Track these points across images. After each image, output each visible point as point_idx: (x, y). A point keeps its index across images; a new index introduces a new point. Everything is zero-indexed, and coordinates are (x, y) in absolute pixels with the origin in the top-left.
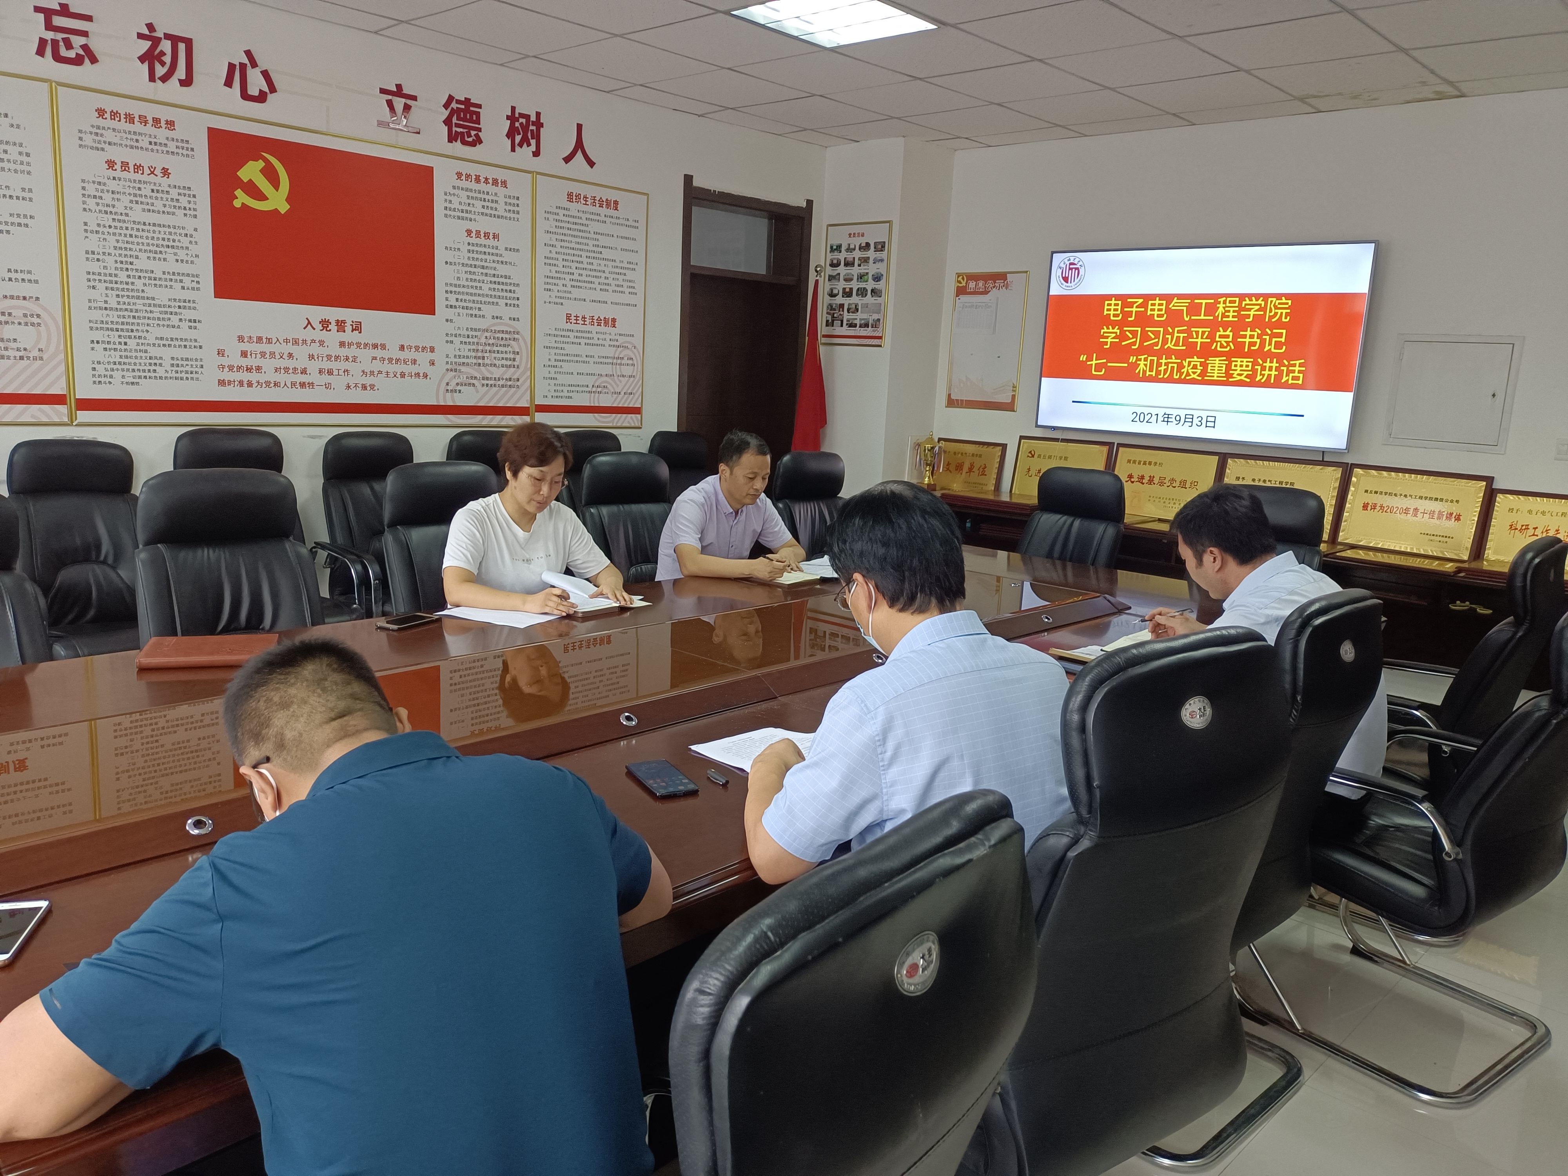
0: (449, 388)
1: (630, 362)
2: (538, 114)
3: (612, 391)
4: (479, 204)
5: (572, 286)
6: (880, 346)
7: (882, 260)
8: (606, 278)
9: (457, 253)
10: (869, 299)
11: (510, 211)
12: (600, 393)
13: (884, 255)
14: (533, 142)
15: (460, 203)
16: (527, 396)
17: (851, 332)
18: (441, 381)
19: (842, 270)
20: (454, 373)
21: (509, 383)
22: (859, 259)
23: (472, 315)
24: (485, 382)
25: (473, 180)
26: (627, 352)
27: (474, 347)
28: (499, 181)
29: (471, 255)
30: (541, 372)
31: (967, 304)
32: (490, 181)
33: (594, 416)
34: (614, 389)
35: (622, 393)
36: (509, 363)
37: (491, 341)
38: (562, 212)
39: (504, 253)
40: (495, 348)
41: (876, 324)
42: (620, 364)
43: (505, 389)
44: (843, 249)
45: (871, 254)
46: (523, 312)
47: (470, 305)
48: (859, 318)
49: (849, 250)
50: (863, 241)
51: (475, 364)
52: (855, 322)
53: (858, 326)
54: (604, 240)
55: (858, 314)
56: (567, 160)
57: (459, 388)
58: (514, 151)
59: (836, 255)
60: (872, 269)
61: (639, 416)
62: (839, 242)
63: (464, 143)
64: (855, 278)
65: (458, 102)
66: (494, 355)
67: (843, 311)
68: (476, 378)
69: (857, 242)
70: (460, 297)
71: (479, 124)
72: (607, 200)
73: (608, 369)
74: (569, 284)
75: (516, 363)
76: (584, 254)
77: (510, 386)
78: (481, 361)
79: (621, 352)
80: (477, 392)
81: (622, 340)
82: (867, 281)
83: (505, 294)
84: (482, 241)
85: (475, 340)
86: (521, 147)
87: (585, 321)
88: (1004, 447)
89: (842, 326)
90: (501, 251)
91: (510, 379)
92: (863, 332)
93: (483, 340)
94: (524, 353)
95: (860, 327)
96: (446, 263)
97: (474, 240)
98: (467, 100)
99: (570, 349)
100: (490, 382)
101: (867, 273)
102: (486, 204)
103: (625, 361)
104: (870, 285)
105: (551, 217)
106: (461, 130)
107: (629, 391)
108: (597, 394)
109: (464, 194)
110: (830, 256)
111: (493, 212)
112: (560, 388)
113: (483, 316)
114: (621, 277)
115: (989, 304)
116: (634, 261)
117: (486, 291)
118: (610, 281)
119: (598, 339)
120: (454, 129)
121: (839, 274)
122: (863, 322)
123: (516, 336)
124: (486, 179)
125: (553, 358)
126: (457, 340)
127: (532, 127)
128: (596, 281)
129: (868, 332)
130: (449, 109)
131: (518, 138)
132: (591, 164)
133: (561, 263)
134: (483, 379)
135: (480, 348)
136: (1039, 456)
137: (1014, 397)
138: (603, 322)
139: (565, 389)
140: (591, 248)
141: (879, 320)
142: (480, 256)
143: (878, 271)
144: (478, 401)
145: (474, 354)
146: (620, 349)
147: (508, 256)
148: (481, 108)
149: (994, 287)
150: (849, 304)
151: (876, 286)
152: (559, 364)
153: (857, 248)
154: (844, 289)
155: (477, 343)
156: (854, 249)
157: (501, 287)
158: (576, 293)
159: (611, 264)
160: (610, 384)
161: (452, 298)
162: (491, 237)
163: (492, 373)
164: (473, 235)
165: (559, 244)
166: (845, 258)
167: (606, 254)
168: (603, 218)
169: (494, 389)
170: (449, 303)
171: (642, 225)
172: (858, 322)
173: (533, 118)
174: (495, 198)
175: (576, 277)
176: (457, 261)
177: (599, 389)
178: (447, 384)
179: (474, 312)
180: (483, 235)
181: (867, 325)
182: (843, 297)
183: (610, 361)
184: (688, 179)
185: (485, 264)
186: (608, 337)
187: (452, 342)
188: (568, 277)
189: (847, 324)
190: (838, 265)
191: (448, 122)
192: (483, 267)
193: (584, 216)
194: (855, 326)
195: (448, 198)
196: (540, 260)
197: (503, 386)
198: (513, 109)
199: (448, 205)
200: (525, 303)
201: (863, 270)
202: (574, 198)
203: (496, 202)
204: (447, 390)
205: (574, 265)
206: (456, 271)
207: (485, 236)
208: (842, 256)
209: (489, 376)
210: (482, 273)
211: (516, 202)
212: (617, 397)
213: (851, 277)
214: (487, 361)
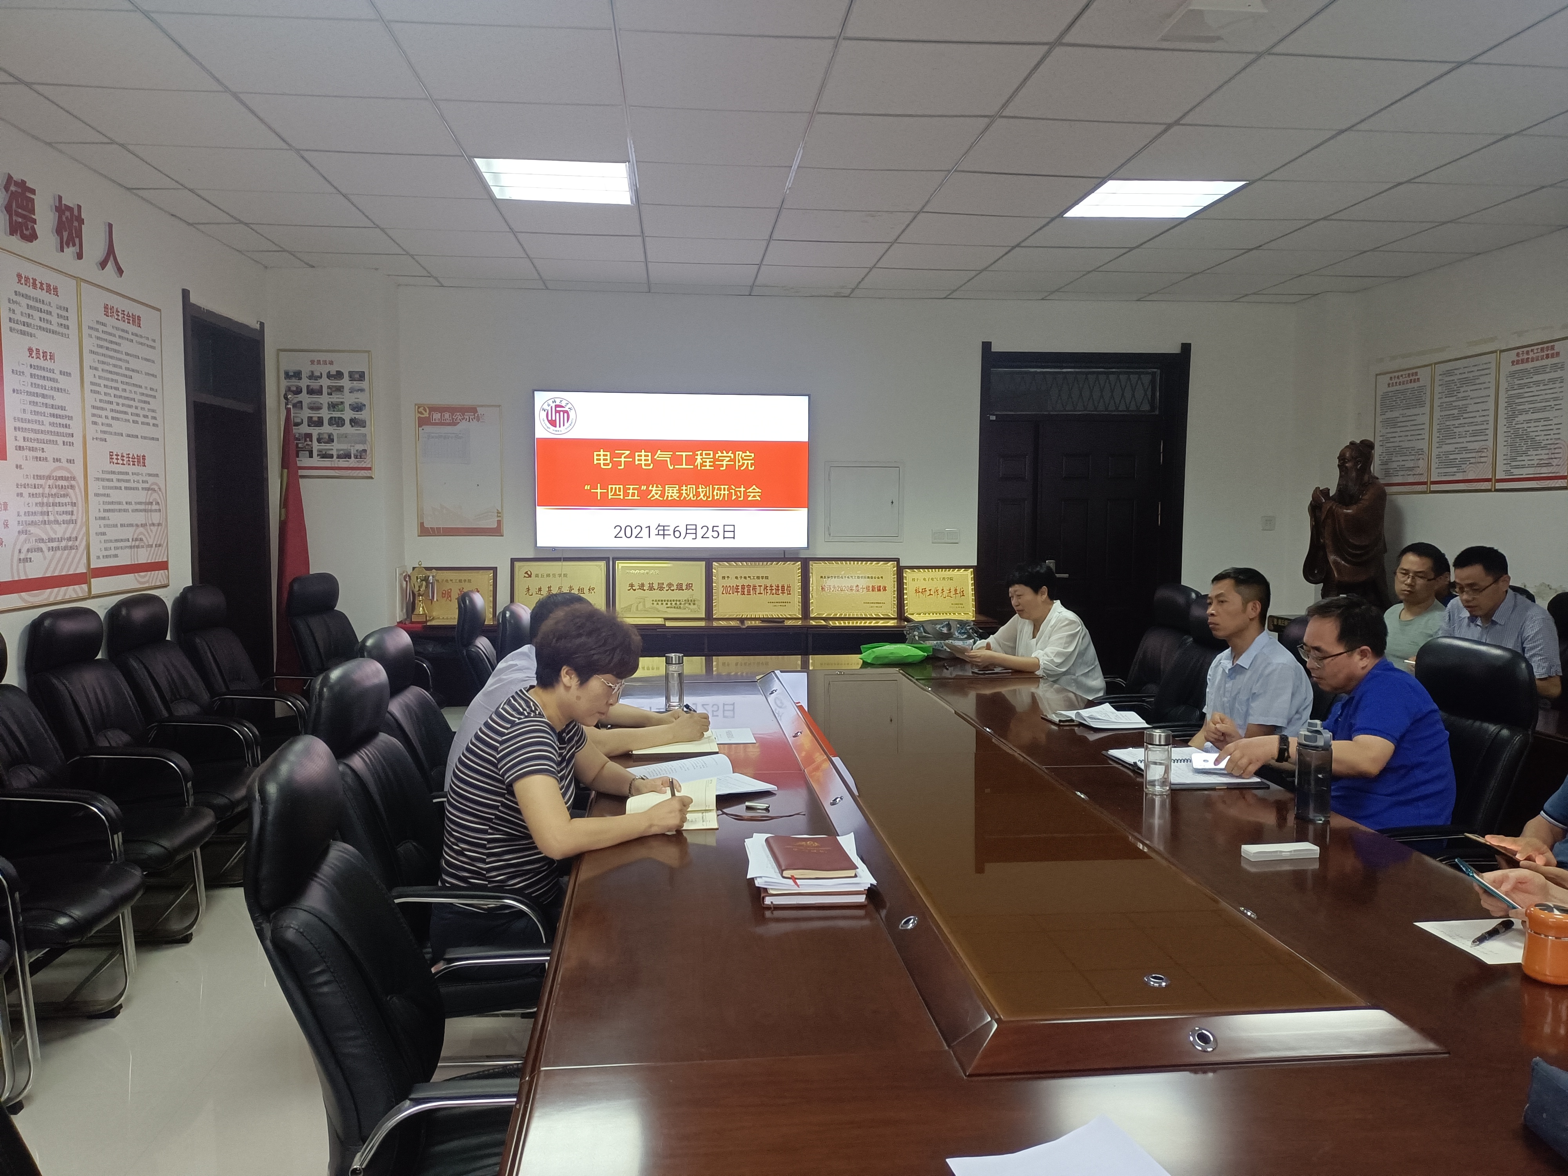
0: (22, 556)
1: (157, 507)
2: (79, 207)
3: (147, 544)
4: (37, 315)
5: (113, 418)
6: (372, 478)
7: (362, 390)
8: (136, 408)
9: (22, 378)
10: (347, 429)
11: (61, 325)
12: (138, 547)
13: (364, 385)
14: (77, 241)
15: (22, 314)
16: (84, 560)
17: (327, 463)
18: (14, 548)
19: (304, 397)
20: (23, 537)
21: (70, 543)
22: (329, 387)
23: (37, 458)
24: (51, 545)
25: (31, 284)
26: (155, 495)
27: (39, 500)
28: (52, 288)
29: (34, 381)
30: (95, 527)
31: (432, 435)
32: (45, 286)
33: (135, 576)
34: (148, 541)
35: (154, 546)
36: (68, 517)
37: (54, 491)
38: (101, 328)
39: (61, 378)
40: (57, 500)
41: (361, 454)
42: (151, 511)
43: (66, 552)
44: (304, 376)
45: (345, 382)
46: (76, 453)
47: (35, 445)
48: (335, 447)
49: (312, 377)
50: (333, 370)
51: (42, 521)
52: (331, 452)
53: (335, 457)
54: (134, 364)
55: (333, 444)
56: (103, 265)
57: (30, 555)
58: (63, 252)
59: (294, 382)
60: (348, 398)
61: (166, 571)
62: (297, 368)
63: (24, 237)
64: (325, 406)
65: (16, 184)
66: (57, 509)
67: (311, 441)
68: (43, 539)
69: (324, 369)
70: (27, 435)
71: (34, 215)
72: (132, 314)
73: (140, 518)
74: (110, 414)
75: (74, 518)
76: (120, 378)
77: (71, 548)
78: (46, 518)
79: (151, 494)
80: (45, 558)
81: (151, 480)
82: (342, 411)
83: (62, 430)
84: (41, 362)
85: (40, 491)
86: (68, 247)
87: (123, 460)
88: (495, 570)
89: (311, 456)
90: (57, 376)
91: (69, 539)
92: (343, 463)
93: (47, 491)
94: (80, 504)
95: (337, 458)
96: (14, 391)
97: (35, 362)
98: (23, 182)
99: (115, 496)
100: (55, 544)
101: (342, 403)
102: (43, 315)
103: (154, 507)
104: (348, 415)
105: (94, 333)
106: (20, 220)
107: (159, 543)
108: (136, 549)
109: (24, 302)
110: (284, 383)
111: (48, 326)
112: (108, 545)
113: (46, 459)
114: (146, 406)
115: (460, 435)
116: (155, 388)
117: (48, 428)
118: (138, 411)
119: (134, 481)
120: (14, 218)
121: (301, 402)
122: (342, 452)
123: (73, 483)
124: (42, 284)
125: (102, 507)
126: (26, 492)
127: (76, 224)
128: (129, 410)
129: (352, 462)
130: (10, 192)
131: (65, 234)
132: (120, 271)
133: (103, 390)
134: (49, 542)
135: (45, 500)
136: (537, 576)
137: (499, 522)
138: (136, 460)
139: (112, 545)
140: (123, 371)
141: (365, 451)
142: (41, 382)
143: (356, 400)
144: (46, 572)
145: (39, 509)
146: (150, 492)
147: (63, 383)
148: (34, 194)
149: (463, 419)
150: (319, 434)
151: (357, 416)
152: (106, 514)
153: (325, 376)
154: (310, 418)
155: (43, 494)
156: (321, 377)
157: (59, 421)
158: (117, 426)
159: (139, 390)
160: (144, 535)
161: (20, 435)
162: (48, 357)
163: (55, 532)
164: (34, 354)
165: (100, 366)
166: (308, 386)
167: (137, 379)
168: (130, 337)
169: (59, 553)
170: (18, 444)
171: (157, 345)
172: (335, 453)
173: (76, 212)
174: (49, 309)
175: (114, 407)
176: (22, 388)
177: (137, 543)
178: (20, 551)
179: (39, 454)
180: (42, 355)
181: (347, 456)
182: (309, 426)
183: (142, 507)
184: (185, 294)
185: (45, 392)
186: (140, 478)
187: (21, 495)
188: (109, 406)
189: (318, 455)
190: (299, 391)
191: (8, 208)
192: (44, 396)
193: (118, 333)
194: (331, 456)
195: (13, 306)
196: (88, 387)
197: (65, 548)
198: (60, 198)
199: (12, 316)
200: (77, 440)
201: (335, 398)
202: (109, 311)
203: (50, 313)
204: (20, 559)
205: (113, 392)
206: (22, 401)
207: (43, 357)
208: (304, 383)
209: (54, 536)
210: (43, 404)
211: (64, 313)
212: (151, 550)
213: (321, 405)
214: (52, 518)
